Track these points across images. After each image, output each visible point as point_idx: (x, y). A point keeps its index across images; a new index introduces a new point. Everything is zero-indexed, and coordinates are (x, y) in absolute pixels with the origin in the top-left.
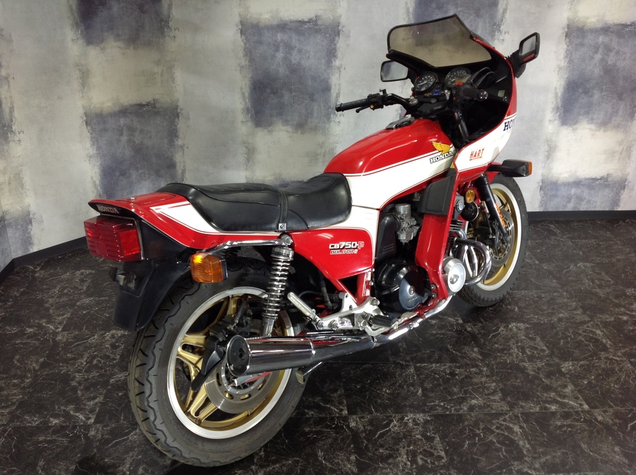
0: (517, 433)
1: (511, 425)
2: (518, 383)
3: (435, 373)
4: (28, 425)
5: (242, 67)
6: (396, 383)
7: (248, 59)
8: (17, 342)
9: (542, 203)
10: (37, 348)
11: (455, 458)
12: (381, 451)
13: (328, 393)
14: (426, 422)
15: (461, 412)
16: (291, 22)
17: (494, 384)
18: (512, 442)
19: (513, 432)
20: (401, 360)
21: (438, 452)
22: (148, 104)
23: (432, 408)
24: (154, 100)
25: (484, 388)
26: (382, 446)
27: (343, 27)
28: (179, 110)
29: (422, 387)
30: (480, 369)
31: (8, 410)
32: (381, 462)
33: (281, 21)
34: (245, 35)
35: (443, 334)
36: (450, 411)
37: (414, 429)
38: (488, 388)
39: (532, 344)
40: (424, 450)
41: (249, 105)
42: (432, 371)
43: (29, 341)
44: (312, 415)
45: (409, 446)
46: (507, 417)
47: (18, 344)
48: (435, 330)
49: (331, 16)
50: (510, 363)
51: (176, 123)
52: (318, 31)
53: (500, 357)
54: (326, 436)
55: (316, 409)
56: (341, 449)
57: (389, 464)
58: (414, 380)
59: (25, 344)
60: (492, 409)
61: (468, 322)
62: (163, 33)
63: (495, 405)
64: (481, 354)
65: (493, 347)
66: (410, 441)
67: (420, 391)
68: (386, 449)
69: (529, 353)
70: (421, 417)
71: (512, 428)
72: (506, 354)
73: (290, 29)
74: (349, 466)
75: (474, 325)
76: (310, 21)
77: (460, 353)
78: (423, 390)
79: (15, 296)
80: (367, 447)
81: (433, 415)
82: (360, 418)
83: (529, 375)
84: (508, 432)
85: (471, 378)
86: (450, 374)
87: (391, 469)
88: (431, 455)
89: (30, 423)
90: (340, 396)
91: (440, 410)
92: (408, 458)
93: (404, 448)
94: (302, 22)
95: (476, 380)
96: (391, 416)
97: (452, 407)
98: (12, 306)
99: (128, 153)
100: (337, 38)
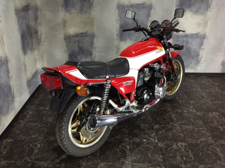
0: (218, 151)
1: (216, 148)
2: (217, 133)
3: (187, 129)
4: (50, 140)
5: (117, 20)
6: (174, 132)
7: (119, 17)
8: (44, 112)
9: (222, 70)
10: (51, 114)
11: (197, 158)
12: (170, 155)
13: (150, 134)
14: (186, 146)
15: (198, 143)
16: (135, 4)
17: (209, 134)
18: (217, 154)
19: (217, 150)
20: (175, 124)
21: (191, 156)
22: (84, 33)
23: (187, 141)
24: (86, 32)
25: (205, 135)
26: (171, 153)
27: (153, 6)
28: (95, 35)
29: (183, 134)
30: (203, 128)
31: (43, 135)
32: (171, 159)
33: (132, 4)
34: (119, 9)
35: (189, 115)
36: (194, 142)
37: (181, 148)
38: (207, 135)
39: (221, 120)
40: (186, 155)
41: (119, 33)
42: (186, 128)
43: (47, 112)
44: (145, 141)
45: (180, 154)
46: (214, 145)
47: (44, 113)
48: (186, 114)
49: (149, 2)
50: (214, 127)
51: (93, 40)
52: (144, 7)
53: (210, 124)
54: (151, 149)
55: (146, 139)
56: (157, 153)
57: (174, 159)
58: (180, 131)
59: (47, 113)
60: (209, 142)
61: (198, 112)
62: (91, 8)
63: (210, 141)
64: (203, 123)
65: (207, 121)
66: (181, 152)
67: (182, 135)
68: (172, 154)
69: (220, 123)
70: (184, 144)
71: (216, 149)
72: (212, 123)
73: (135, 7)
74: (160, 159)
75: (200, 113)
76: (142, 4)
77: (196, 122)
78: (183, 135)
79: (41, 97)
80: (165, 153)
81: (188, 143)
82: (162, 143)
83: (221, 131)
84: (215, 151)
85: (200, 131)
86: (193, 129)
87: (174, 161)
88: (188, 157)
89: (51, 139)
90: (154, 135)
91: (190, 142)
92: (180, 157)
93: (178, 154)
94: (139, 4)
95: (202, 132)
96: (173, 143)
97: (195, 141)
98: (40, 100)
99: (77, 49)
100: (151, 10)
